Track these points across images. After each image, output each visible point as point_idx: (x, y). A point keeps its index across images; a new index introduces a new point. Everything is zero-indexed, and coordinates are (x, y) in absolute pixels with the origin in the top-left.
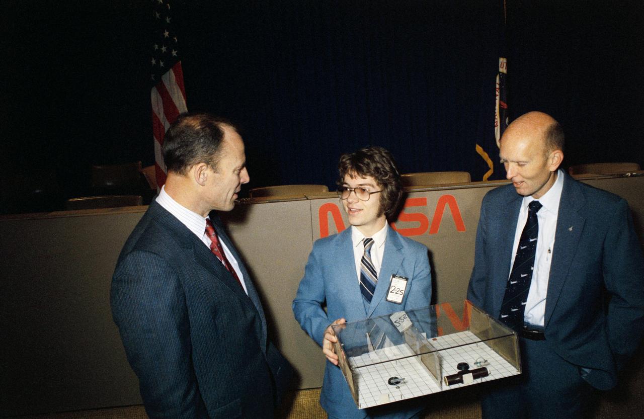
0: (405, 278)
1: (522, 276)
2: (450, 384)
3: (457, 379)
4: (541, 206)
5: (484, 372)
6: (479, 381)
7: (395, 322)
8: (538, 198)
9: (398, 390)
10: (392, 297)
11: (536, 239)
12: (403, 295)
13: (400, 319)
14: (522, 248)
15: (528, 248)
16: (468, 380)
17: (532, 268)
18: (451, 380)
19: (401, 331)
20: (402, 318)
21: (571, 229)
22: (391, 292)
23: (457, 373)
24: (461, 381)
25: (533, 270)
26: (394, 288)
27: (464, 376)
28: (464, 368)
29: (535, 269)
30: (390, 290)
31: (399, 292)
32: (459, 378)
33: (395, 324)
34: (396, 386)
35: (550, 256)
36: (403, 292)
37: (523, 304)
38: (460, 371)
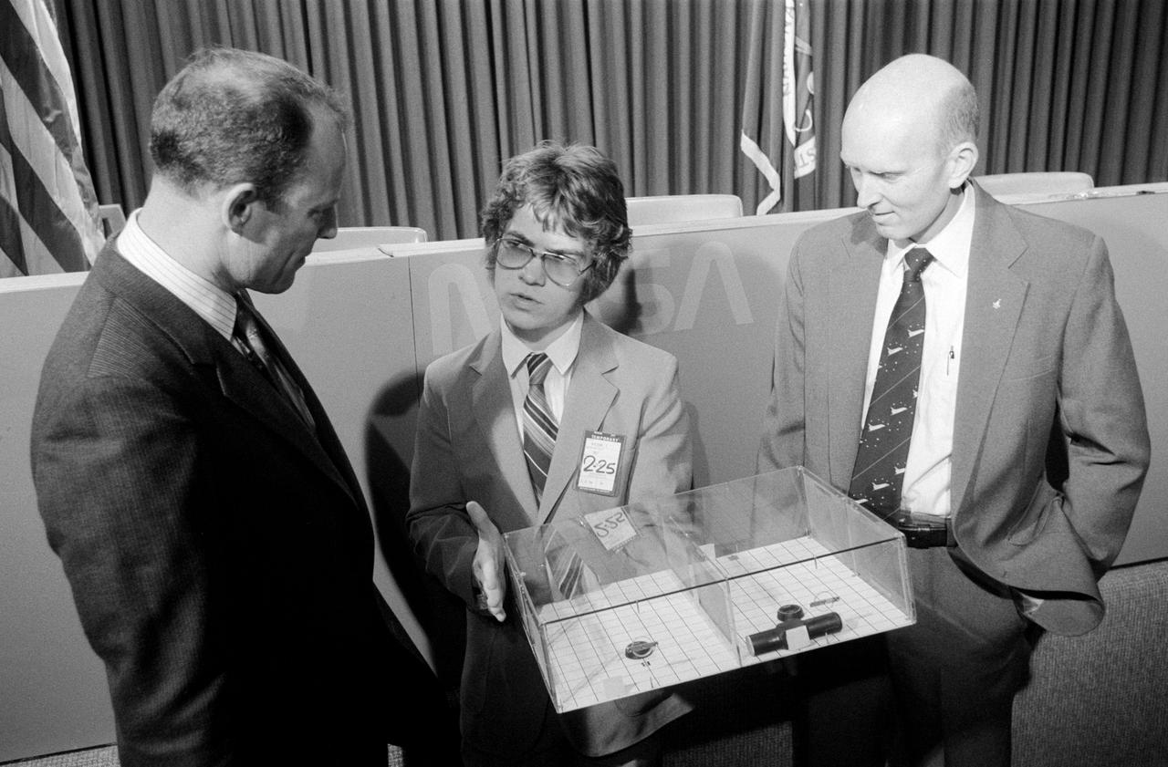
0: (617, 437)
1: (895, 412)
2: (759, 650)
3: (774, 640)
4: (930, 259)
5: (833, 622)
6: (822, 642)
7: (596, 527)
8: (925, 243)
9: (646, 668)
10: (587, 481)
11: (921, 331)
12: (614, 474)
13: (607, 521)
14: (891, 352)
15: (905, 350)
16: (799, 641)
17: (915, 394)
18: (761, 642)
19: (608, 547)
20: (614, 520)
21: (997, 305)
22: (586, 470)
23: (774, 627)
24: (783, 644)
25: (916, 398)
26: (591, 459)
27: (789, 633)
28: (791, 615)
29: (921, 396)
30: (584, 466)
31: (604, 469)
32: (778, 639)
33: (595, 530)
34: (642, 661)
35: (956, 364)
36: (615, 467)
37: (898, 471)
38: (781, 622)
